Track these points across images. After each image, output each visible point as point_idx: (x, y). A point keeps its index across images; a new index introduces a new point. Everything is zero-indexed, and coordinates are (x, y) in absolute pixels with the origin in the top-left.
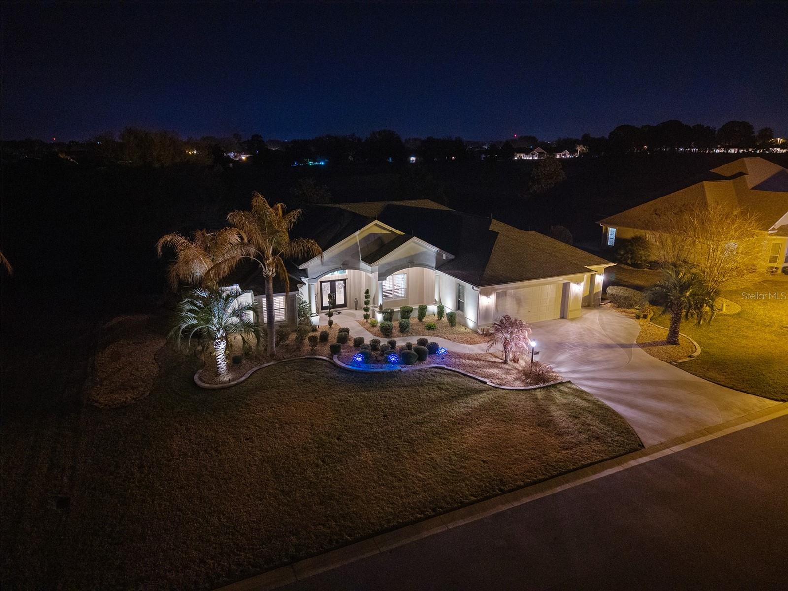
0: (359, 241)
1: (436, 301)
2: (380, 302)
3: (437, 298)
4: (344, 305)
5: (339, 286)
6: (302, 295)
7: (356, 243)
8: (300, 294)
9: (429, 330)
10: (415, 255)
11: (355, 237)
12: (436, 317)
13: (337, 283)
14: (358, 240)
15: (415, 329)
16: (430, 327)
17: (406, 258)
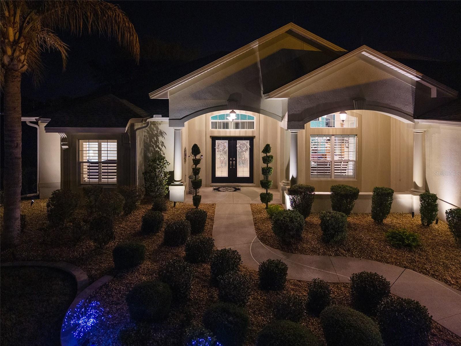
0: (260, 61)
1: (416, 186)
2: (293, 173)
3: (418, 180)
4: (249, 180)
5: (243, 147)
6: (163, 148)
7: (256, 64)
8: (160, 146)
9: (398, 247)
10: (368, 86)
11: (252, 52)
12: (418, 220)
13: (239, 143)
14: (258, 59)
15: (361, 240)
16: (402, 240)
17: (348, 88)
